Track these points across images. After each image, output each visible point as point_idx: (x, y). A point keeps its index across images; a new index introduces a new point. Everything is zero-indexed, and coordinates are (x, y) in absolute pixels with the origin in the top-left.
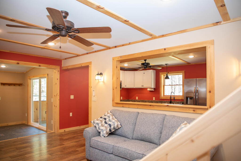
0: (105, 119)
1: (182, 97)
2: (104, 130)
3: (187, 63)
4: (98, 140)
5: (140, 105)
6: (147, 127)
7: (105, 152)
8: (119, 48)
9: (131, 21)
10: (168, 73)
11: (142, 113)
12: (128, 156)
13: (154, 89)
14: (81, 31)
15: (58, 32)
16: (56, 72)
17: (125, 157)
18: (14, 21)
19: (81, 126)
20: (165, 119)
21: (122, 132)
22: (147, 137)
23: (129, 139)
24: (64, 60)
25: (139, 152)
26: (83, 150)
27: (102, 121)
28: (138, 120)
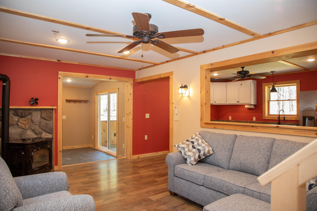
0: (193, 143)
1: (296, 117)
2: (192, 156)
3: (305, 69)
4: (185, 168)
5: (238, 126)
6: (248, 154)
7: (193, 183)
8: (208, 53)
9: (227, 19)
10: (275, 83)
11: (242, 136)
12: (224, 189)
13: (255, 105)
14: (166, 36)
15: (140, 38)
16: (129, 85)
17: (221, 190)
18: (90, 29)
19: (158, 152)
20: (274, 144)
21: (214, 160)
22: (249, 167)
23: (224, 169)
24: (138, 71)
25: (239, 185)
26: (164, 181)
27: (188, 145)
28: (236, 145)
